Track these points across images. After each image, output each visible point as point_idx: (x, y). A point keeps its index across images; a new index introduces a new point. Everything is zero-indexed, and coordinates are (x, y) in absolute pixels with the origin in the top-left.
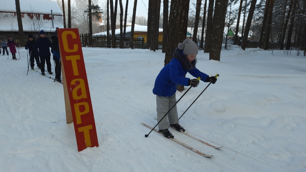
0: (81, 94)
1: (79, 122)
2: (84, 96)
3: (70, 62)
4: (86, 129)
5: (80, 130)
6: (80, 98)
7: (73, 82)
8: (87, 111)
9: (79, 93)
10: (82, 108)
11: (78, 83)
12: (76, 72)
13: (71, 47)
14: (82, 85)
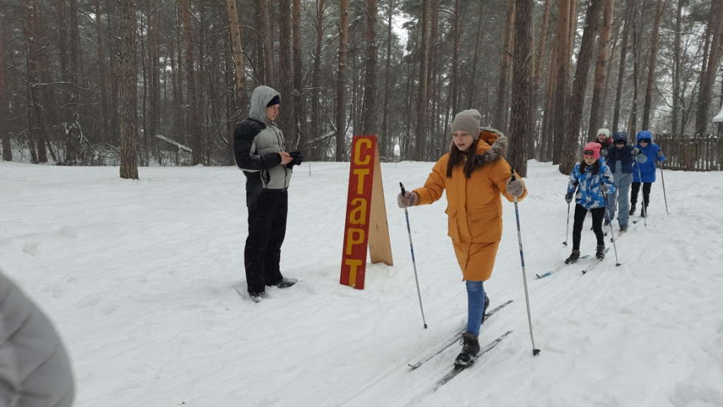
0: (359, 218)
1: (349, 252)
2: (362, 221)
3: (357, 176)
4: (354, 264)
5: (348, 262)
6: (356, 222)
7: (354, 202)
8: (361, 241)
9: (358, 216)
10: (356, 236)
11: (359, 204)
12: (360, 191)
13: (362, 159)
14: (363, 208)
